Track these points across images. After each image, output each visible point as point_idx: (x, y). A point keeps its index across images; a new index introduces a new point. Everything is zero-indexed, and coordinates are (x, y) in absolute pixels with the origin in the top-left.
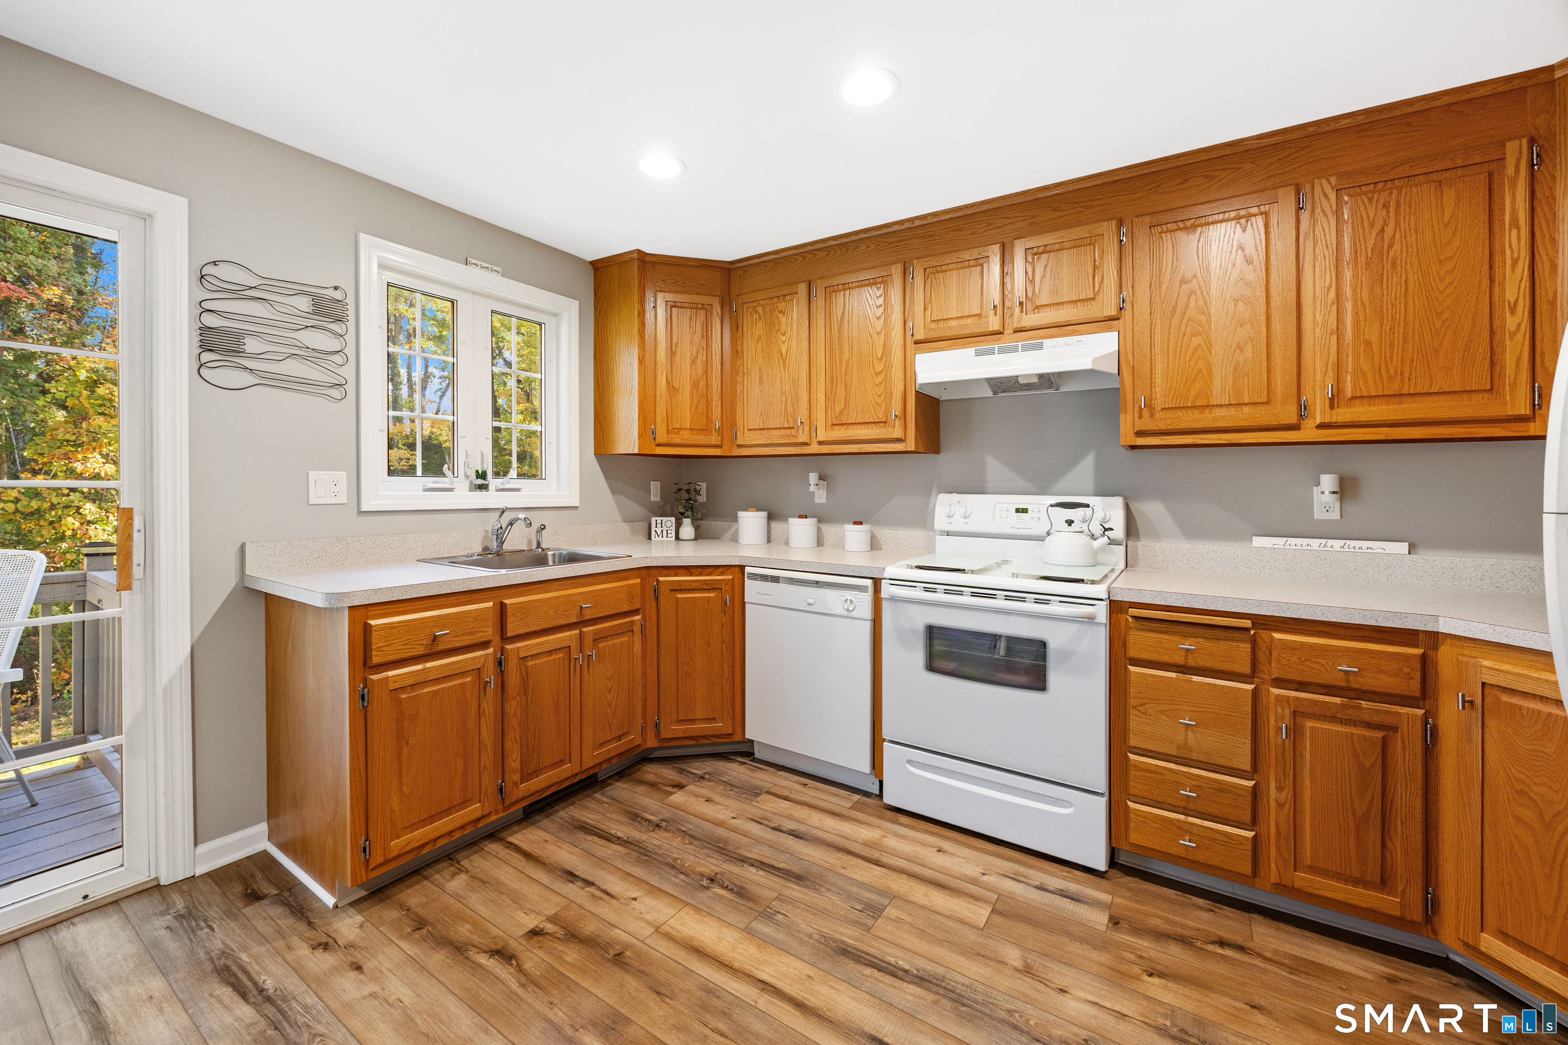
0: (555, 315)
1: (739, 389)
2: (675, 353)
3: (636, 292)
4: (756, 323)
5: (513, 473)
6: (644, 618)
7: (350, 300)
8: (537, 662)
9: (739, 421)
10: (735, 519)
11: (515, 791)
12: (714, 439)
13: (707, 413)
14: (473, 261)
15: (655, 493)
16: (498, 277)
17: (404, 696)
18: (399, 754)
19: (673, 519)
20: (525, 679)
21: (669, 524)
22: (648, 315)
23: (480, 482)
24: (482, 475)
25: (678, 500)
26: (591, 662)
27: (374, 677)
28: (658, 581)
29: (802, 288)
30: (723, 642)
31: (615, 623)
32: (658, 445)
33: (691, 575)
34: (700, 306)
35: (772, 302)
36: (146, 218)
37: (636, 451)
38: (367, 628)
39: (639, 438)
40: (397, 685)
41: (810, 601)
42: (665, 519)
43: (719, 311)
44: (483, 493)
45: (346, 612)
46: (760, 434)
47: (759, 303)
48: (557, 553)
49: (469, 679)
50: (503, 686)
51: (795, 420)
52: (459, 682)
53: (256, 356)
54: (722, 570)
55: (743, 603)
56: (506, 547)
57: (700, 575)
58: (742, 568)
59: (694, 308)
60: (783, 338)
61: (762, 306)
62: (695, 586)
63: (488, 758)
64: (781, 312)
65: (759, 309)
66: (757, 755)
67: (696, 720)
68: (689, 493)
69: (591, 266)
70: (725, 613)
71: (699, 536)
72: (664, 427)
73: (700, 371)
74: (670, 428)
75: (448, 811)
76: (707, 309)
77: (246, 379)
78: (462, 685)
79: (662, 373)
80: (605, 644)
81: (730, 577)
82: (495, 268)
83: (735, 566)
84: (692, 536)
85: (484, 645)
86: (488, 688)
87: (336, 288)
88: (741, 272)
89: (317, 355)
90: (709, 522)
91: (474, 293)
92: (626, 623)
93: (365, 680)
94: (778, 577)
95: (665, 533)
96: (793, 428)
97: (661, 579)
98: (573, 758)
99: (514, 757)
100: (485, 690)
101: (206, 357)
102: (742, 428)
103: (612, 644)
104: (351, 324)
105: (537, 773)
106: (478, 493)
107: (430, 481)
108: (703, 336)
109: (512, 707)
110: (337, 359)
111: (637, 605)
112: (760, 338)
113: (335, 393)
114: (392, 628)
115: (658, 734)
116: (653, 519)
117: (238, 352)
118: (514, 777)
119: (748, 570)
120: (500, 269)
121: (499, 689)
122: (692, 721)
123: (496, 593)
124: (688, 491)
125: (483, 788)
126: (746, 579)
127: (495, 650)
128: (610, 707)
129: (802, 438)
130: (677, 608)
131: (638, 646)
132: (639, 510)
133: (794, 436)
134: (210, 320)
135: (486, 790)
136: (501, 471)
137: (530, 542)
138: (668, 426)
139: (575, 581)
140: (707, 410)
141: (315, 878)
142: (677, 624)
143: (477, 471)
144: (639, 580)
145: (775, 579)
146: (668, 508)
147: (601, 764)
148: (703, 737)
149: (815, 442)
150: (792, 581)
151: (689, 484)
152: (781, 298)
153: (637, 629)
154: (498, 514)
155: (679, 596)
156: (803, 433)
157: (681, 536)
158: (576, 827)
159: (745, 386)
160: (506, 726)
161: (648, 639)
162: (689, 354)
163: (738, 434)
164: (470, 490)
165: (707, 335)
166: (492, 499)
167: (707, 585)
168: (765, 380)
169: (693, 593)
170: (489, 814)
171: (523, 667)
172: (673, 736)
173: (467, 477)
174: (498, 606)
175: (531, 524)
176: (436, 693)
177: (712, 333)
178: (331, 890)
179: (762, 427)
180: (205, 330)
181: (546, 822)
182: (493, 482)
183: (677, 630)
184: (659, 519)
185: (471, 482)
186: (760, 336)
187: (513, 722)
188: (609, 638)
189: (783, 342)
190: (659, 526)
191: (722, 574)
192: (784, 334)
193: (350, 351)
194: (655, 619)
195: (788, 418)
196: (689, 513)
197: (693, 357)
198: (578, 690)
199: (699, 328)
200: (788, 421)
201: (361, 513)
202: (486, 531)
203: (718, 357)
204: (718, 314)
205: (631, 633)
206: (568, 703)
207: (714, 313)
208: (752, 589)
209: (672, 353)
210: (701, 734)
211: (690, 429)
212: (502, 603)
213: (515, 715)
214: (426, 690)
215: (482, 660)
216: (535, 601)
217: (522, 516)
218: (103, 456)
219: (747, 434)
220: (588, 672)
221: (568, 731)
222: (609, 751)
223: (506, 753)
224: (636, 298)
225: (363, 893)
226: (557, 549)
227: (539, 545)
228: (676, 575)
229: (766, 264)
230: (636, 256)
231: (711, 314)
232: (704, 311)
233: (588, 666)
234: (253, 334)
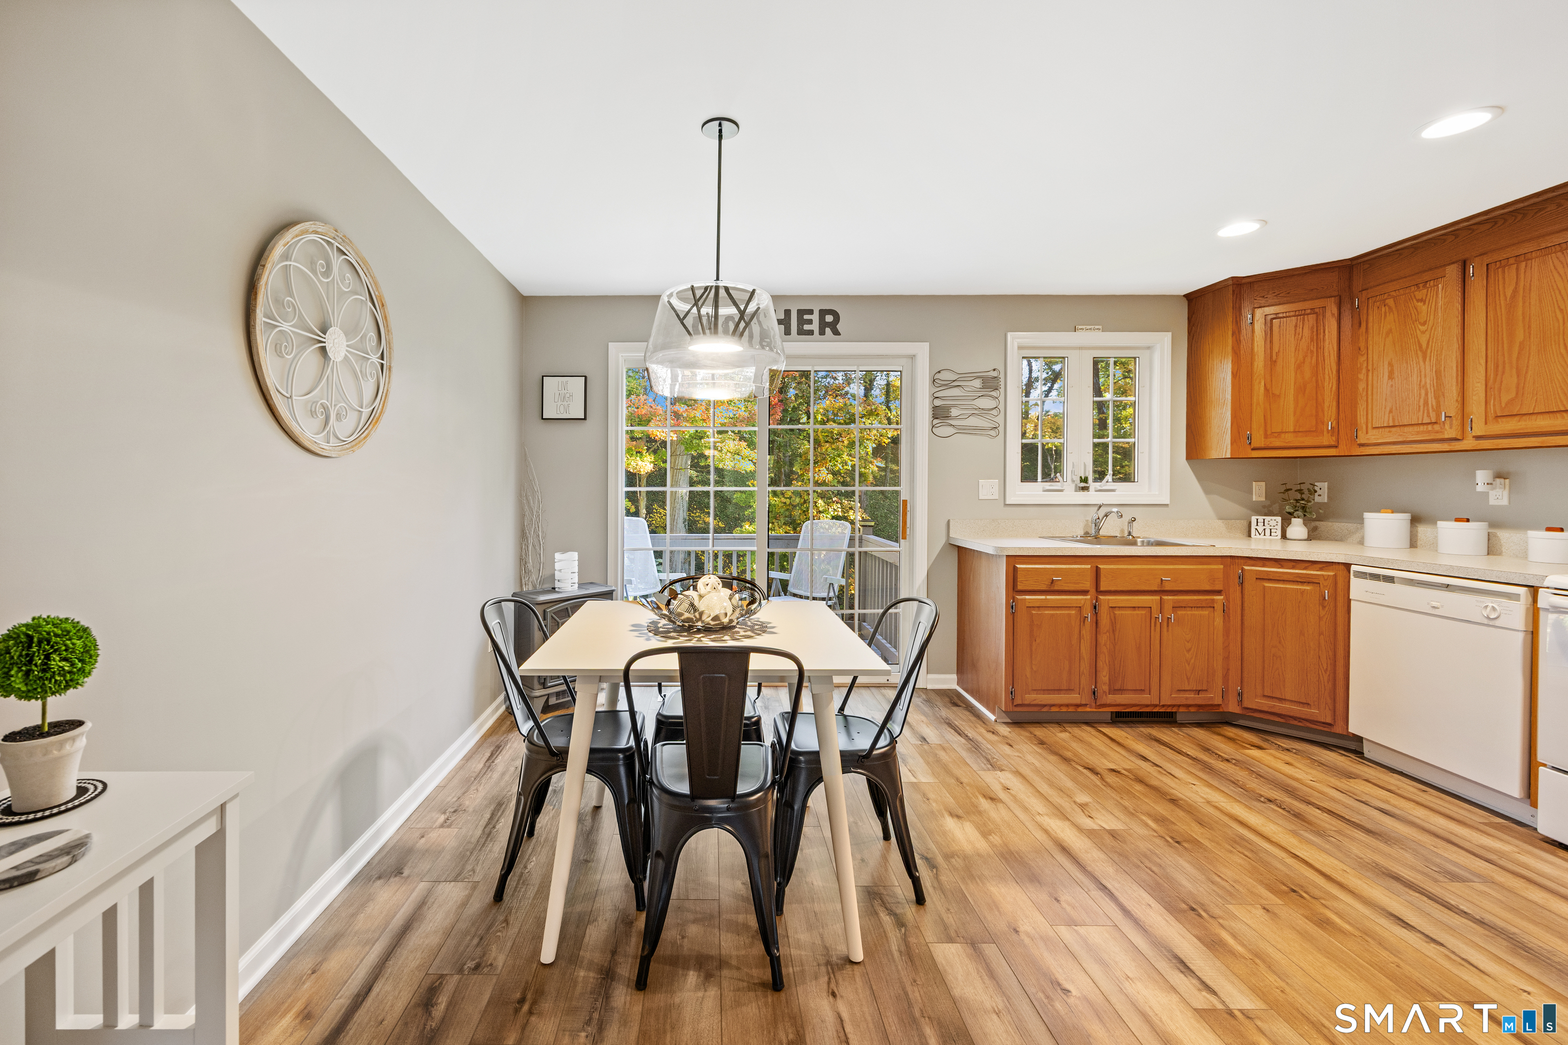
0: (1149, 348)
1: (1361, 386)
2: (1275, 361)
3: (1230, 314)
4: (1385, 316)
5: (1109, 477)
6: (1227, 599)
7: (1002, 376)
8: (1123, 612)
9: (1361, 420)
10: (1361, 520)
11: (1104, 697)
12: (1327, 440)
13: (1317, 415)
14: (1080, 327)
15: (1258, 492)
16: (1100, 333)
17: (1034, 612)
18: (1031, 645)
19: (1279, 519)
20: (1113, 622)
21: (1275, 523)
22: (1244, 332)
23: (1083, 485)
24: (1085, 480)
25: (1285, 500)
26: (1170, 624)
27: (1019, 597)
28: (1243, 570)
29: (1453, 272)
30: (1321, 634)
31: (1195, 597)
32: (1253, 449)
33: (1282, 567)
34: (1309, 311)
35: (1407, 291)
36: (913, 357)
37: (1229, 456)
38: (1015, 569)
39: (1232, 444)
40: (1031, 605)
41: (1434, 604)
42: (1267, 518)
43: (1335, 311)
44: (1086, 493)
45: (1005, 558)
46: (1390, 432)
47: (1389, 295)
48: (1146, 540)
49: (1074, 612)
50: (1097, 623)
51: (1438, 415)
52: (1067, 612)
53: (956, 418)
54: (1320, 566)
55: (1349, 601)
56: (1101, 533)
57: (1293, 568)
58: (1348, 566)
59: (1300, 315)
60: (1423, 328)
61: (1394, 297)
62: (1285, 577)
63: (1085, 666)
64: (1421, 300)
65: (1390, 302)
66: (1366, 754)
67: (1285, 700)
68: (1302, 494)
69: (1185, 299)
70: (1324, 607)
71: (1313, 535)
72: (1262, 432)
73: (1308, 374)
74: (1269, 432)
75: (1059, 691)
76: (1319, 314)
77: (951, 430)
78: (1069, 615)
79: (1260, 383)
80: (1184, 612)
81: (1332, 574)
82: (1097, 327)
83: (1339, 563)
84: (1305, 536)
85: (1084, 592)
86: (1086, 621)
87: (994, 370)
88: (1367, 266)
89: (983, 412)
90: (1330, 524)
91: (1080, 348)
92: (1207, 600)
93: (1014, 598)
94: (1393, 577)
95: (1268, 532)
96: (1436, 423)
97: (1246, 568)
98: (1152, 691)
99: (1104, 673)
100: (1084, 622)
101: (936, 421)
102: (1364, 427)
103: (1192, 615)
104: (1002, 390)
105: (1121, 691)
106: (1082, 493)
107: (1048, 486)
108: (1312, 340)
109: (1103, 639)
110: (994, 412)
111: (1218, 587)
112: (1390, 331)
113: (993, 433)
114: (1028, 571)
115: (1241, 702)
116: (1254, 519)
117: (947, 417)
118: (1104, 687)
119: (1353, 568)
120: (1100, 327)
121: (1094, 624)
122: (1280, 700)
123: (1093, 560)
124: (1300, 491)
125: (1082, 686)
126: (1352, 577)
127: (1091, 598)
128: (1189, 664)
129: (1449, 433)
130: (1264, 595)
131: (1219, 621)
132: (1236, 509)
133: (1437, 432)
134: (938, 403)
135: (1084, 688)
136: (1100, 475)
137: (1122, 531)
138: (1266, 431)
139: (1156, 559)
140: (1317, 412)
141: (983, 705)
142: (1264, 610)
143: (1081, 477)
144: (1222, 567)
145: (1390, 579)
146: (1276, 507)
147: (1179, 706)
148: (1295, 718)
149: (1470, 434)
150: (1411, 582)
151: (1300, 484)
152: (1421, 285)
153: (1218, 607)
154: (1097, 508)
155: (1267, 585)
156: (1451, 428)
157: (1289, 535)
158: (1152, 739)
159: (1370, 383)
160: (1098, 650)
161: (1231, 618)
162: (1293, 360)
163: (1360, 433)
164: (1076, 491)
165: (1317, 336)
166: (1093, 496)
167: (1300, 577)
168: (1396, 374)
169: (1283, 584)
170: (1086, 705)
171: (1112, 614)
172: (1257, 708)
173: (1073, 481)
174: (1095, 569)
175: (1122, 516)
176: (1052, 615)
177: (1324, 336)
178: (993, 712)
179: (1391, 424)
180: (935, 408)
181: (1128, 730)
182: (1093, 485)
183: (1264, 614)
184: (1261, 518)
185: (1076, 485)
186: (1391, 330)
187: (1104, 650)
188: (1188, 609)
189: (1423, 332)
190: (1261, 524)
191: (1321, 569)
192: (1424, 324)
193: (1001, 407)
194: (1239, 603)
195: (1428, 413)
196: (1300, 513)
197: (1298, 362)
198: (1158, 642)
199: (1307, 332)
200: (1429, 416)
201: (1006, 505)
202: (1087, 521)
203: (1332, 357)
204: (1333, 315)
205: (1212, 609)
206: (1148, 649)
207: (1328, 314)
208: (1358, 588)
209: (1272, 362)
210: (1292, 714)
211: (1294, 432)
212: (1097, 567)
213: (1105, 645)
214: (1047, 612)
215: (1083, 602)
216: (1122, 569)
217: (1115, 510)
218: (828, 469)
219: (1371, 432)
220: (1168, 631)
221: (1148, 671)
222: (1187, 698)
223: (1098, 669)
224: (1230, 319)
225: (1009, 721)
226: (1146, 538)
227: (1130, 534)
228: (1263, 566)
229: (1400, 251)
230: (1230, 282)
231: (1324, 316)
232: (1314, 316)
233: (1168, 626)
234: (954, 406)
